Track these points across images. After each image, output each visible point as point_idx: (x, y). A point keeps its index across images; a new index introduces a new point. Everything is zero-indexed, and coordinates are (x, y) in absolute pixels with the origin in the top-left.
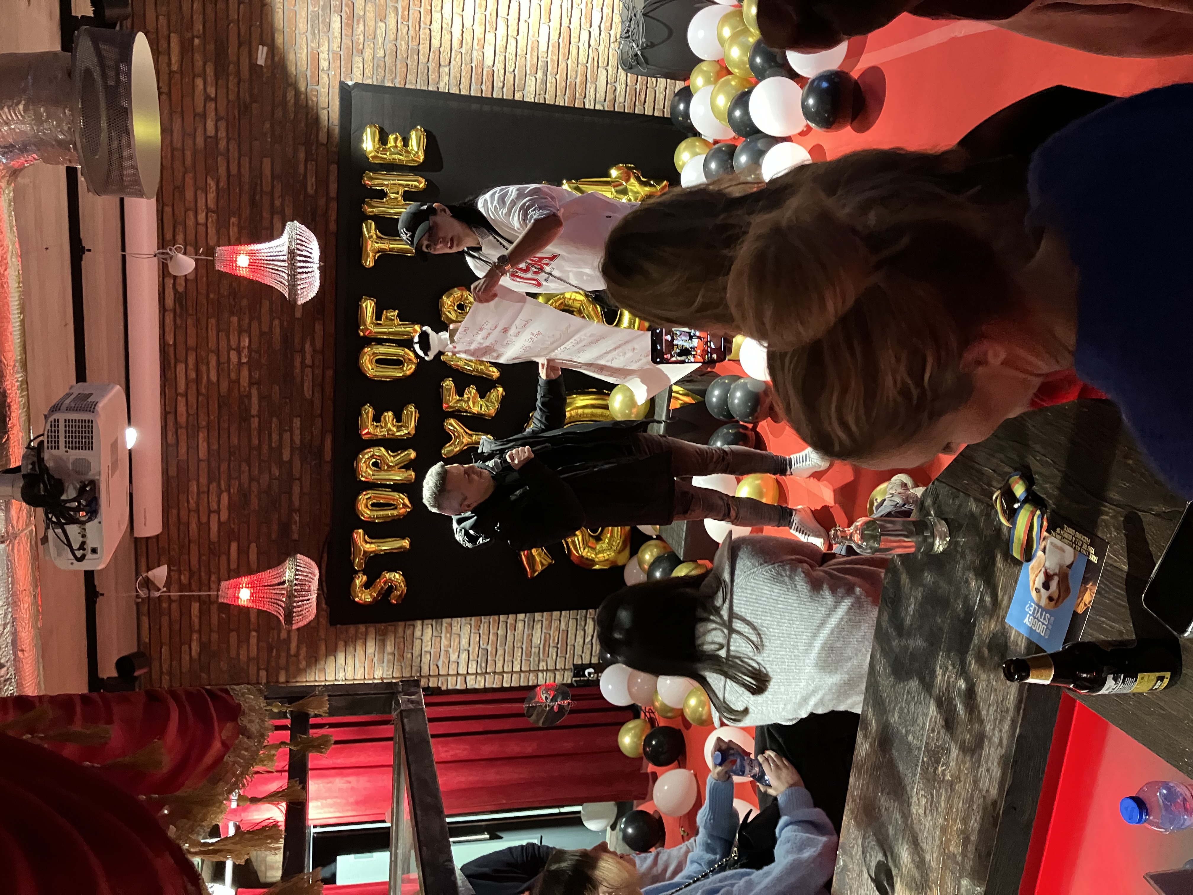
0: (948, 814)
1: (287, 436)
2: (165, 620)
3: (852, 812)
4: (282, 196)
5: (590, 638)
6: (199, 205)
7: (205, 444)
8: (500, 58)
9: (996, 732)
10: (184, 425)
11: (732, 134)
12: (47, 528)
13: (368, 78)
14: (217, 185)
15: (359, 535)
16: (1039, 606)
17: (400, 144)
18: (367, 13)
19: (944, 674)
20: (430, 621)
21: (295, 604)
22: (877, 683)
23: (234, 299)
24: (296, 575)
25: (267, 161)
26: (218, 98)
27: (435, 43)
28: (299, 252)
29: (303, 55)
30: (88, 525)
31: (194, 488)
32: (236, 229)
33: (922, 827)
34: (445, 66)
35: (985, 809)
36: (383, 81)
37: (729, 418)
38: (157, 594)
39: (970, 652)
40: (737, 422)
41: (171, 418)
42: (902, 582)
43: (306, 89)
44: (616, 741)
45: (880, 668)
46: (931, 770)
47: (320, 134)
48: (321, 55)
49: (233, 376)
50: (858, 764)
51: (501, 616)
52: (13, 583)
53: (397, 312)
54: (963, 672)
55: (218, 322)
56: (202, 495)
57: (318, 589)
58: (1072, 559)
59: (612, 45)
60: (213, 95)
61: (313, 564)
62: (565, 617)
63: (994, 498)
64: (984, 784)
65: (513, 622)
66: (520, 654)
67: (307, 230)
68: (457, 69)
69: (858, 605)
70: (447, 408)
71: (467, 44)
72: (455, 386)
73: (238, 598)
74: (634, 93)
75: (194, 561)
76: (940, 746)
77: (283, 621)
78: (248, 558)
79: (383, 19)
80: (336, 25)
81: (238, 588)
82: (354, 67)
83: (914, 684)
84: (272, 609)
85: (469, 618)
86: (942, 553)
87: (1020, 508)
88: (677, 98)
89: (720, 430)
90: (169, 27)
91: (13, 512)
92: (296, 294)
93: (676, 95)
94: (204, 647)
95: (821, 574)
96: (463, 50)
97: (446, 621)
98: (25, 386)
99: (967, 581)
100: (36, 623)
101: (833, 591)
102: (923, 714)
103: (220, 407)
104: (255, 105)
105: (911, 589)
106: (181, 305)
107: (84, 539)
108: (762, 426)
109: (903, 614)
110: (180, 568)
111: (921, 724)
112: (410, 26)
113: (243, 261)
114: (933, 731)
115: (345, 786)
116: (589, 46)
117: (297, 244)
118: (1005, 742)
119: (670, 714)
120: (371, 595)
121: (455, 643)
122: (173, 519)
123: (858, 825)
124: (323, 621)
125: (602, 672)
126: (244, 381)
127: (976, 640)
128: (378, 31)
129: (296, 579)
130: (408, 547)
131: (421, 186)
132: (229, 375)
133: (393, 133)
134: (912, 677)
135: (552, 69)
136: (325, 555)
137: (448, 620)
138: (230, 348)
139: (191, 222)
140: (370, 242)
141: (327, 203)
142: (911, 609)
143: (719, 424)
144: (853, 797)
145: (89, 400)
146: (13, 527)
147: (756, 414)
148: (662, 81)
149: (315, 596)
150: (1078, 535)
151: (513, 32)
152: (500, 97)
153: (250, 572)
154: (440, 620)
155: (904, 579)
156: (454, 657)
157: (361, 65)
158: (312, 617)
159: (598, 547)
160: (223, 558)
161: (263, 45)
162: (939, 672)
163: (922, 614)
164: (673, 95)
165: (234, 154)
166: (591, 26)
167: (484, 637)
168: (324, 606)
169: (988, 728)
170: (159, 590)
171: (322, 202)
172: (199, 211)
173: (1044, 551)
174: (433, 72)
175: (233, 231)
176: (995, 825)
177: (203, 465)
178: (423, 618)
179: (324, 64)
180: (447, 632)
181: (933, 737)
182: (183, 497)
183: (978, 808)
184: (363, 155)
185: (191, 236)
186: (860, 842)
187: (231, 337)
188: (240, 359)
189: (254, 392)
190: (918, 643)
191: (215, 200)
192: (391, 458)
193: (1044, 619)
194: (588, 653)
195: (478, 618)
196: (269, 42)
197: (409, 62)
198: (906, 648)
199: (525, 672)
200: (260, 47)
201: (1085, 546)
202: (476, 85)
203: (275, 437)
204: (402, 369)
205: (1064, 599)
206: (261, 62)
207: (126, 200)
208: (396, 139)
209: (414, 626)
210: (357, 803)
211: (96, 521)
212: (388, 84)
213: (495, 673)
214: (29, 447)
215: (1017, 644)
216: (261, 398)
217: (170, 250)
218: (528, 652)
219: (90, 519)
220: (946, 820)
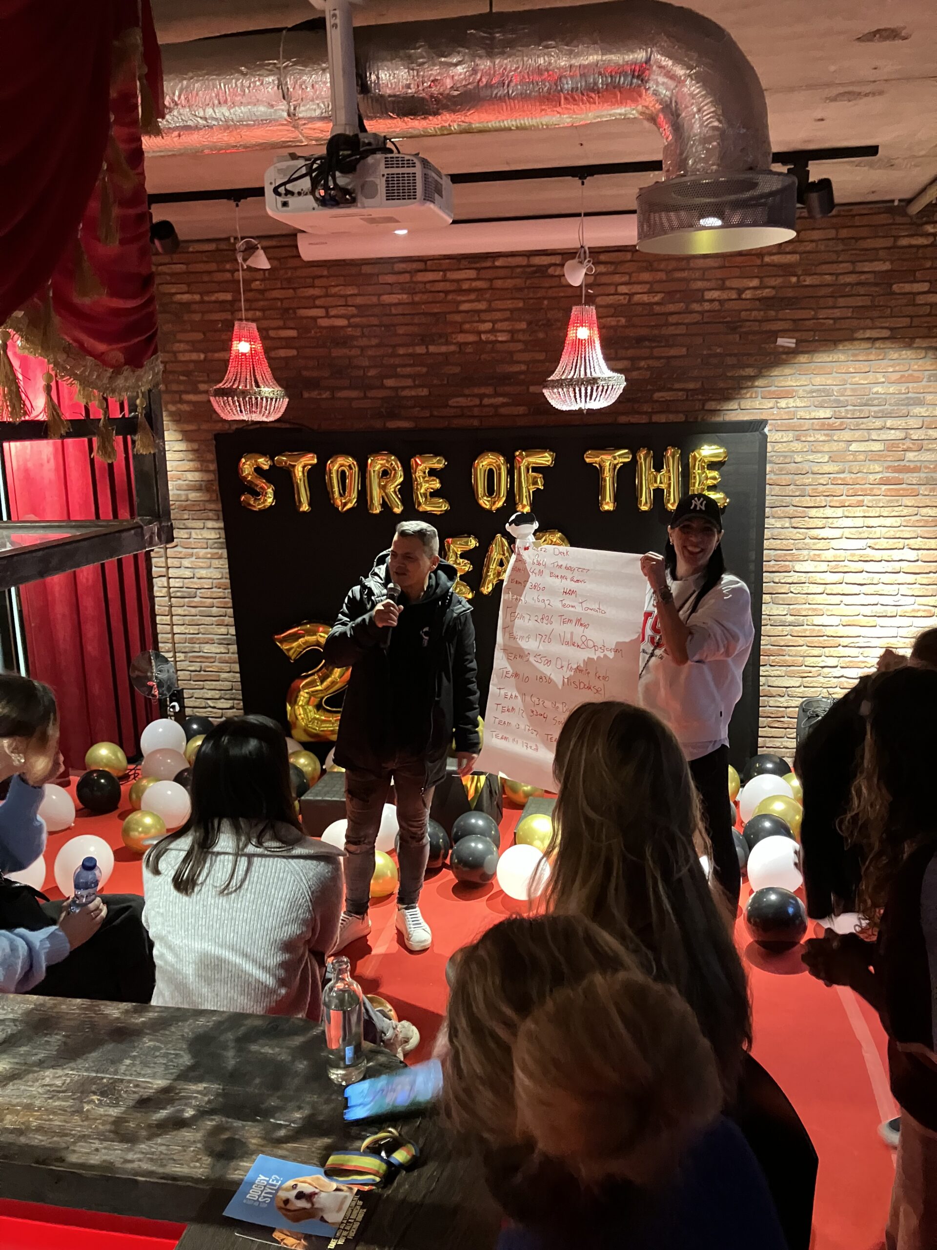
0: (46, 1110)
1: (409, 382)
2: (213, 266)
3: (42, 1005)
4: (649, 368)
5: (212, 705)
6: (636, 286)
7: (396, 301)
8: (803, 577)
9: (141, 1156)
10: (414, 279)
11: (746, 821)
12: (307, 159)
13: (773, 447)
14: (657, 304)
15: (311, 459)
16: (277, 1190)
17: (710, 482)
18: (836, 444)
19: (198, 1092)
20: (223, 535)
21: (236, 398)
22: (185, 1020)
23: (543, 325)
24: (267, 398)
25: (684, 351)
26: (740, 302)
27: (813, 512)
28: (595, 388)
29: (790, 382)
30: (311, 197)
31: (350, 291)
32: (614, 323)
33: (30, 1083)
34: (791, 523)
35: (54, 1150)
36: (771, 462)
37: (455, 838)
38: (240, 260)
39: (224, 1119)
40: (452, 847)
41: (421, 266)
42: (296, 1037)
43: (757, 387)
44: (103, 741)
45: (202, 1021)
46: (94, 1087)
47: (713, 403)
48: (792, 400)
49: (467, 326)
50: (97, 1006)
51: (231, 610)
52: (247, 125)
53: (542, 488)
54: (203, 1113)
55: (520, 309)
56: (344, 299)
57: (252, 421)
58: (330, 1221)
59: (825, 690)
60: (744, 296)
61: (278, 415)
62: (234, 677)
63: (390, 1129)
64: (82, 1147)
65: (226, 623)
66: (192, 632)
67: (618, 396)
68: (788, 535)
69: (268, 992)
70: (448, 542)
71: (814, 544)
72: (471, 550)
73: (240, 341)
74: (779, 715)
75: (276, 294)
76: (121, 1096)
77: (218, 386)
78: (282, 348)
79: (831, 460)
80: (822, 413)
81: (250, 339)
82: (783, 433)
83: (186, 1060)
84: (230, 375)
85: (228, 576)
86: (330, 1079)
87: (382, 1159)
88: (778, 760)
89: (442, 829)
90: (805, 252)
91: (319, 124)
92: (553, 387)
93: (781, 760)
94: (187, 305)
95: (301, 951)
96: (807, 541)
97: (224, 552)
98: (445, 132)
99: (300, 1108)
100: (208, 148)
101: (283, 965)
102: (155, 1073)
103: (435, 314)
104: (737, 336)
105: (288, 1048)
106: (535, 272)
107: (296, 195)
108: (448, 874)
109: (261, 1041)
110: (268, 279)
111: (143, 1072)
112: (827, 486)
113: (583, 333)
114: (137, 1086)
115: (44, 457)
116: (822, 667)
117: (603, 386)
118: (129, 1166)
119: (134, 796)
120: (249, 474)
121: (201, 563)
122: (317, 271)
123: (29, 1013)
124: (218, 427)
125: (176, 720)
126: (461, 338)
127: (238, 1124)
128: (819, 455)
129: (262, 399)
130: (301, 509)
131: (669, 505)
132: (468, 322)
133: (721, 475)
134: (194, 1057)
135: (797, 631)
136: (288, 426)
137: (225, 555)
138: (494, 322)
139: (617, 278)
140: (610, 457)
141: (646, 413)
142: (267, 1050)
143: (448, 829)
144: (61, 1004)
145: (436, 195)
146: (305, 124)
147: (460, 866)
148: (793, 744)
149: (245, 418)
150: (356, 1225)
151: (830, 589)
152: (764, 580)
153: (267, 350)
154: (225, 546)
155: (298, 1040)
156: (186, 563)
157: (785, 439)
158: (222, 415)
159: (310, 707)
160: (280, 323)
161: (796, 343)
162: (201, 1086)
163: (265, 1062)
164: (780, 756)
165: (689, 319)
166: (842, 667)
167: (208, 593)
168: (234, 427)
169: (143, 1146)
170: (245, 260)
171: (646, 408)
172: (629, 287)
173: (337, 1190)
174: (783, 512)
175: (612, 321)
176: (37, 1162)
177: (374, 300)
178: (226, 529)
179: (783, 403)
180: (212, 554)
181: (128, 1087)
182: (341, 280)
183: (55, 1142)
184: (696, 446)
185: (604, 279)
186: (11, 1016)
187: (507, 323)
188: (485, 332)
189: (452, 348)
190: (231, 1059)
191: (641, 301)
192: (392, 488)
193: (265, 1197)
194: (196, 704)
195: (229, 586)
196: (801, 349)
197: (792, 487)
198: (225, 1048)
199: (173, 638)
200: (794, 341)
201: (345, 1233)
202: (775, 556)
203: (408, 370)
204: (485, 495)
205: (285, 1215)
206: (781, 341)
207: (635, 216)
208: (714, 478)
209: (218, 519)
210: (26, 471)
211: (315, 205)
212: (768, 468)
213: (171, 606)
214: (385, 138)
215: (236, 1170)
216: (446, 355)
217: (589, 261)
218: (195, 640)
219: (316, 199)
220: (40, 1108)
